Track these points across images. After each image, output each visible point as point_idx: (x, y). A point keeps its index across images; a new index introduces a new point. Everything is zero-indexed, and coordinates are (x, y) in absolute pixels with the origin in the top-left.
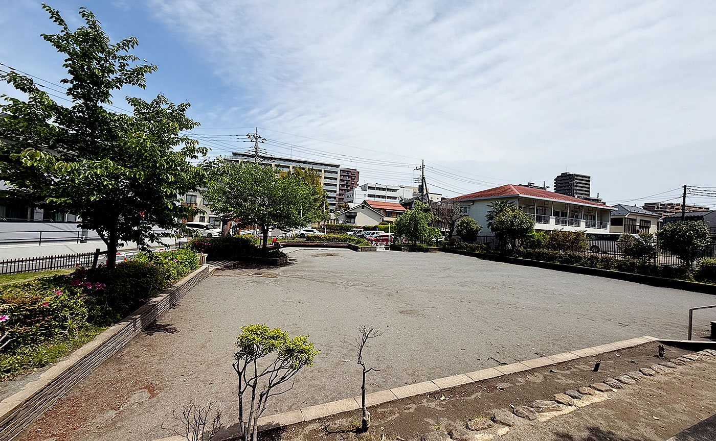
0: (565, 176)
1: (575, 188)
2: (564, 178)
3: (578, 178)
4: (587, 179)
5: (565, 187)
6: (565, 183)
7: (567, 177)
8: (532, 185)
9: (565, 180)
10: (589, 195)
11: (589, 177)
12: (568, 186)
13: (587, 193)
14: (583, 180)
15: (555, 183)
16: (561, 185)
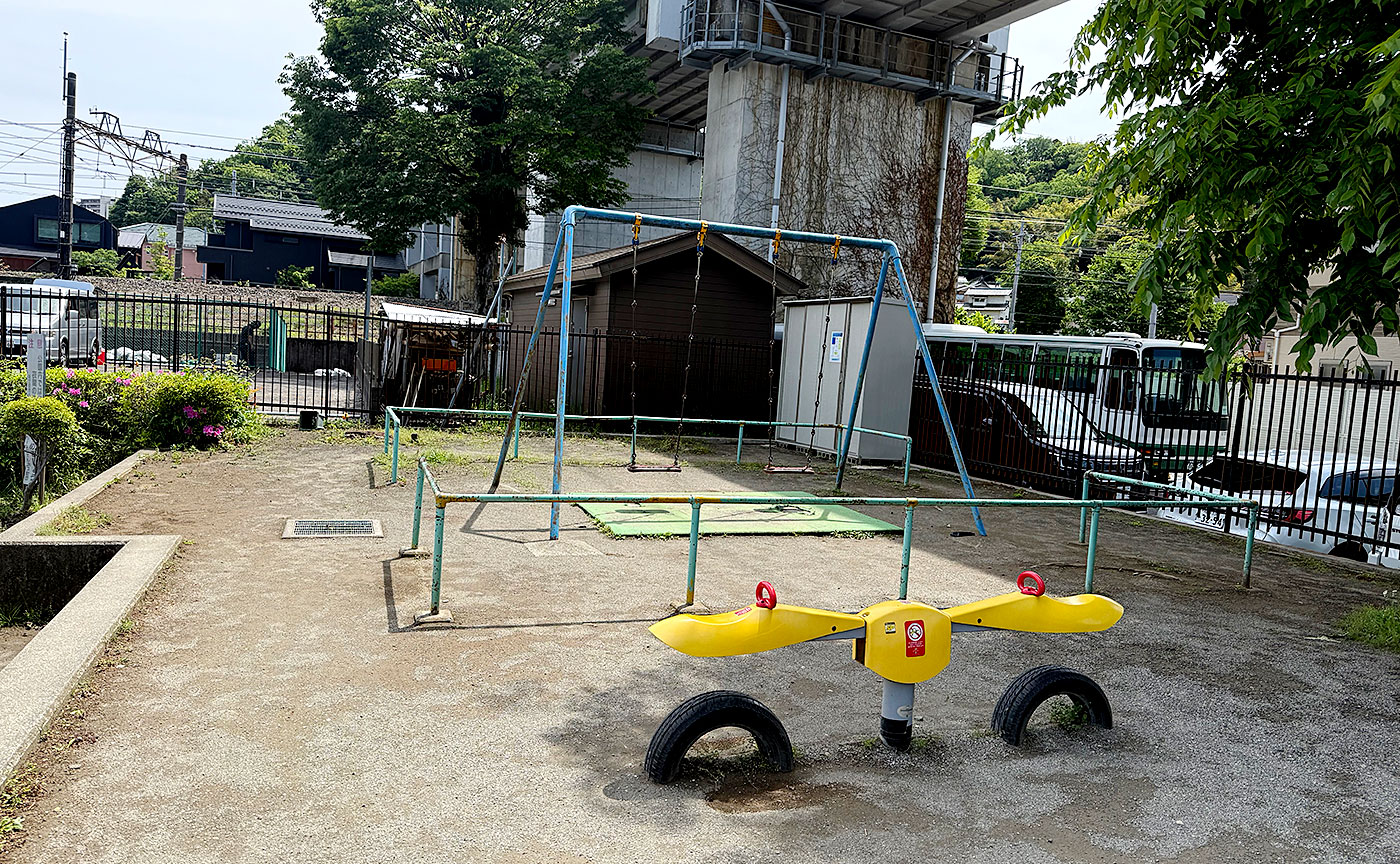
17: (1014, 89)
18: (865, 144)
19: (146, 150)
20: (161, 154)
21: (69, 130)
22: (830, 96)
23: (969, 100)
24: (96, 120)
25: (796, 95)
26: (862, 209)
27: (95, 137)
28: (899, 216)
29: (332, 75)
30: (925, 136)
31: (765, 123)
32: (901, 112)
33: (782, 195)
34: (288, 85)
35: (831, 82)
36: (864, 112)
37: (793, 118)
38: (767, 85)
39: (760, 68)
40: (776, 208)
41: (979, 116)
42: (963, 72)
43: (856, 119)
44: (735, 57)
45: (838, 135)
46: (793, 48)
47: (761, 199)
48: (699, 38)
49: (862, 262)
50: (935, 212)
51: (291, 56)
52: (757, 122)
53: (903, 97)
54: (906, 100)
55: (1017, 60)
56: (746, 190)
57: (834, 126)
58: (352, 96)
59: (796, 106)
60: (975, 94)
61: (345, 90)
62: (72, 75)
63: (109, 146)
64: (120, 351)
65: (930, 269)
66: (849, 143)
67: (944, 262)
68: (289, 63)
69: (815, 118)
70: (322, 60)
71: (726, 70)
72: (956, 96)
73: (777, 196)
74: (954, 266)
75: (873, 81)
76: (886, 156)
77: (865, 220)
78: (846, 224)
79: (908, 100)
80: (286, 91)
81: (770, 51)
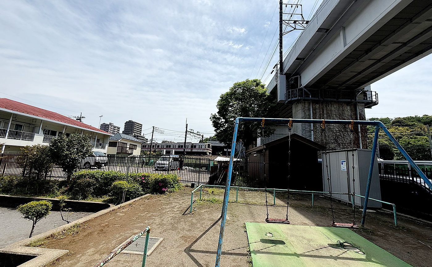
0: (130, 122)
1: (134, 129)
2: (130, 123)
3: (137, 124)
4: (141, 126)
5: (130, 128)
6: (130, 126)
7: (131, 123)
8: (112, 124)
9: (130, 124)
10: (141, 134)
11: (142, 125)
12: (131, 128)
13: (140, 133)
14: (139, 126)
15: (125, 125)
16: (128, 127)
17: (376, 98)
18: (334, 116)
19: (197, 134)
20: (200, 135)
21: (186, 132)
22: (323, 106)
23: (363, 103)
24: (190, 131)
25: (314, 107)
26: (336, 130)
27: (190, 133)
28: (347, 132)
29: (219, 117)
30: (351, 112)
31: (307, 114)
32: (343, 108)
33: (313, 129)
34: (211, 119)
35: (323, 103)
36: (333, 109)
37: (314, 112)
38: (307, 106)
39: (305, 103)
40: (312, 132)
41: (366, 106)
42: (359, 97)
43: (331, 110)
44: (298, 101)
45: (327, 114)
46: (312, 97)
47: (308, 130)
48: (289, 98)
49: (339, 143)
50: (358, 130)
51: (212, 114)
52: (305, 114)
53: (343, 105)
54: (344, 105)
55: (375, 92)
56: (304, 128)
57: (325, 112)
58: (223, 120)
59: (314, 109)
60: (364, 101)
61: (221, 119)
62: (187, 124)
63: (192, 134)
64: (186, 167)
65: (359, 144)
66: (330, 116)
67: (363, 142)
68: (211, 115)
69: (320, 111)
70: (217, 114)
71: (296, 104)
72: (359, 103)
73: (312, 129)
74: (367, 143)
75: (335, 102)
76: (341, 118)
77: (338, 133)
78: (332, 134)
79: (345, 105)
80: (211, 120)
81: (307, 98)
